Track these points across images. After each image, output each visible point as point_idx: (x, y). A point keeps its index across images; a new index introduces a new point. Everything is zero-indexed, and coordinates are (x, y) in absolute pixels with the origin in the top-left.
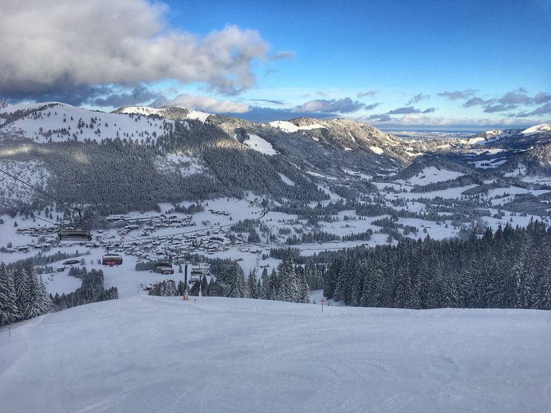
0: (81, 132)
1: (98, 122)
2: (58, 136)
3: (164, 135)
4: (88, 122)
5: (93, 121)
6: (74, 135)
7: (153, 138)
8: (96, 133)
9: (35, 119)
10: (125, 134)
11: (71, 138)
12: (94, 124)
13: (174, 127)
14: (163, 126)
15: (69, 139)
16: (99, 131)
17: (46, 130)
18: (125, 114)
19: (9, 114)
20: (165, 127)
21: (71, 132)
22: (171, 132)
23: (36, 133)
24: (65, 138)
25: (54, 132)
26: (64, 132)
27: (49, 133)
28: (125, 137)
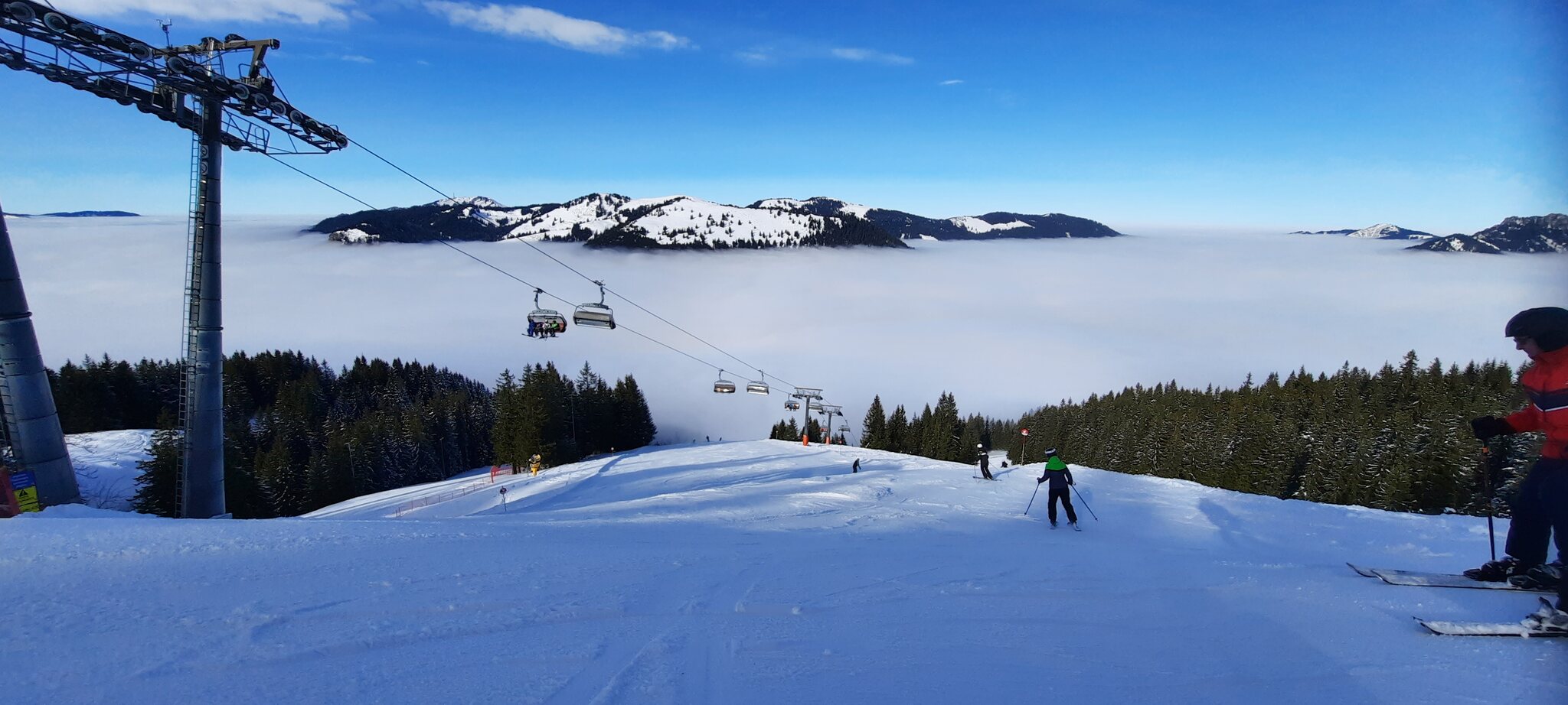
0: (710, 232)
1: (730, 218)
2: (684, 237)
3: (809, 235)
4: (718, 220)
5: (724, 217)
6: (702, 236)
7: (795, 238)
8: (727, 232)
9: (659, 216)
10: (760, 235)
11: (698, 238)
12: (725, 222)
13: (822, 225)
14: (808, 223)
15: (695, 241)
16: (730, 231)
17: (670, 231)
18: (762, 208)
19: (631, 209)
20: (811, 225)
21: (698, 233)
22: (818, 232)
23: (659, 234)
24: (692, 239)
25: (681, 232)
26: (691, 232)
27: (674, 233)
28: (761, 238)
